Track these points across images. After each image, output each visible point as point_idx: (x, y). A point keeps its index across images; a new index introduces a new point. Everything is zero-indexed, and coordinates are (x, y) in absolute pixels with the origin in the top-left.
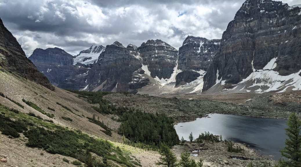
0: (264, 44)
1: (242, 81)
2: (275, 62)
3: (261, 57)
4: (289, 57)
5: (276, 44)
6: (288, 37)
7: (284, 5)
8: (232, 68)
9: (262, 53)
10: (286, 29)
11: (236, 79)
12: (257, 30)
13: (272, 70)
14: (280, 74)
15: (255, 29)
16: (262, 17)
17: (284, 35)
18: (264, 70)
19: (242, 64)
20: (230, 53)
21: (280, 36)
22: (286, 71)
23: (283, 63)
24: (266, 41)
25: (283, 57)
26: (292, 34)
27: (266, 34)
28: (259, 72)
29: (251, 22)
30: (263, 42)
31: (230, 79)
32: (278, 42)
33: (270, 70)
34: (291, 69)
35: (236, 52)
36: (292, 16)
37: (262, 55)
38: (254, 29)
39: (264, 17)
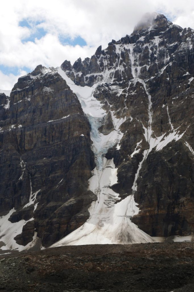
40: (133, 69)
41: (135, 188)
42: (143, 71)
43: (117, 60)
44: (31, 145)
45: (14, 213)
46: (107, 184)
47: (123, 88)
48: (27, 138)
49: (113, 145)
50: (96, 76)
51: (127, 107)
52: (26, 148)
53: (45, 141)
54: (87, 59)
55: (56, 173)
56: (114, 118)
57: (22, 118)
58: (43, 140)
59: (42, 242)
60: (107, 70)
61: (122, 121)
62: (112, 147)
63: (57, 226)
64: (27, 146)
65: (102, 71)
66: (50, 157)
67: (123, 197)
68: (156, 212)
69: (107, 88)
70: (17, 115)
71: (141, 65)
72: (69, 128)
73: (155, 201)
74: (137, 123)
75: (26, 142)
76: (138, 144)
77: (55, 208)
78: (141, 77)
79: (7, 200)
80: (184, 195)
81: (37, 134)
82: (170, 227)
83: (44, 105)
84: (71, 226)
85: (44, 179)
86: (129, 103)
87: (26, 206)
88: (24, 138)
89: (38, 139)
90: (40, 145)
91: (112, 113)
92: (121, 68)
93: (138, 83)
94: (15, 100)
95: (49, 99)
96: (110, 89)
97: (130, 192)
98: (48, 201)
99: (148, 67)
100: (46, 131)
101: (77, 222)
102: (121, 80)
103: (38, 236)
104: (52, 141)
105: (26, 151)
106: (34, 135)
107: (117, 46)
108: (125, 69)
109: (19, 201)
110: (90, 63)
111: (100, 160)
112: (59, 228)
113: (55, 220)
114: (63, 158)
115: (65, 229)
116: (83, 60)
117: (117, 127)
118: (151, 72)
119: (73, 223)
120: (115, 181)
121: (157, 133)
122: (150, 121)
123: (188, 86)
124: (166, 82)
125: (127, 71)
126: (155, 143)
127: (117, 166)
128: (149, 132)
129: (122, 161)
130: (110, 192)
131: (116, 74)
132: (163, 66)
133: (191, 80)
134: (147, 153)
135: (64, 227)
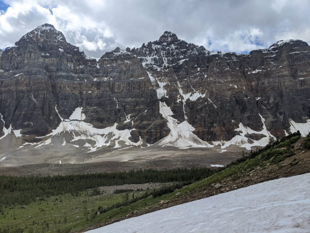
0: (66, 89)
1: (52, 132)
2: (82, 112)
3: (65, 103)
4: (99, 109)
5: (78, 92)
6: (90, 87)
7: (81, 53)
8: (31, 113)
9: (66, 100)
10: (86, 78)
11: (42, 129)
12: (55, 70)
13: (82, 121)
14: (94, 127)
15: (53, 69)
16: (62, 57)
17: (85, 84)
18: (71, 120)
19: (48, 109)
20: (22, 92)
21: (80, 84)
22: (100, 125)
23: (94, 115)
24: (68, 86)
25: (90, 107)
26: (95, 85)
27: (67, 77)
28: (66, 121)
29: (47, 58)
30: (65, 87)
31: (30, 129)
32: (79, 91)
33: (80, 121)
34: (105, 122)
35: (38, 92)
36: (90, 66)
37: (65, 101)
38: (51, 68)
39: (64, 57)
40: (163, 58)
41: (186, 118)
42: (168, 60)
43: (153, 52)
44: (119, 90)
45: (117, 125)
46: (168, 114)
47: (160, 67)
48: (116, 86)
49: (163, 95)
50: (143, 59)
51: (164, 77)
52: (115, 91)
53: (129, 89)
54: (138, 49)
55: (140, 107)
56: (158, 81)
57: (111, 74)
58: (128, 88)
59: (146, 141)
60: (148, 56)
61: (165, 84)
62: (163, 96)
63: (155, 133)
64: (116, 90)
65: (146, 56)
66: (133, 98)
67: (181, 122)
68: (203, 130)
69: (151, 66)
70: (107, 72)
71: (166, 57)
72: (145, 84)
73: (203, 125)
74: (174, 86)
75: (116, 88)
76: (178, 96)
77: (149, 125)
79: (112, 118)
80: (216, 123)
81: (124, 85)
82: (210, 137)
83: (127, 70)
84: (163, 134)
85: (132, 109)
86: (165, 76)
87: (125, 122)
88: (115, 86)
89: (124, 88)
90: (125, 91)
91: (157, 79)
92: (156, 57)
93: (168, 66)
94: (105, 64)
95: (129, 67)
96: (153, 67)
97: (184, 120)
98: (142, 121)
99: (171, 59)
100: (129, 84)
101: (166, 132)
102: (158, 63)
103: (141, 138)
104: (133, 89)
105: (115, 93)
106: (121, 85)
107: (153, 45)
108: (159, 58)
109: (120, 119)
110: (140, 51)
112: (156, 135)
113: (152, 130)
114: (142, 99)
115: (159, 135)
116: (136, 49)
117: (162, 87)
118: (172, 62)
119: (164, 133)
120: (172, 113)
121: (186, 92)
122: (179, 86)
123: (198, 72)
124: (185, 68)
125: (161, 59)
126: (186, 97)
127: (168, 106)
128: (181, 91)
129: (171, 103)
130: (172, 118)
131: (155, 59)
132: (180, 59)
133: (199, 69)
134: (184, 101)
135: (159, 134)
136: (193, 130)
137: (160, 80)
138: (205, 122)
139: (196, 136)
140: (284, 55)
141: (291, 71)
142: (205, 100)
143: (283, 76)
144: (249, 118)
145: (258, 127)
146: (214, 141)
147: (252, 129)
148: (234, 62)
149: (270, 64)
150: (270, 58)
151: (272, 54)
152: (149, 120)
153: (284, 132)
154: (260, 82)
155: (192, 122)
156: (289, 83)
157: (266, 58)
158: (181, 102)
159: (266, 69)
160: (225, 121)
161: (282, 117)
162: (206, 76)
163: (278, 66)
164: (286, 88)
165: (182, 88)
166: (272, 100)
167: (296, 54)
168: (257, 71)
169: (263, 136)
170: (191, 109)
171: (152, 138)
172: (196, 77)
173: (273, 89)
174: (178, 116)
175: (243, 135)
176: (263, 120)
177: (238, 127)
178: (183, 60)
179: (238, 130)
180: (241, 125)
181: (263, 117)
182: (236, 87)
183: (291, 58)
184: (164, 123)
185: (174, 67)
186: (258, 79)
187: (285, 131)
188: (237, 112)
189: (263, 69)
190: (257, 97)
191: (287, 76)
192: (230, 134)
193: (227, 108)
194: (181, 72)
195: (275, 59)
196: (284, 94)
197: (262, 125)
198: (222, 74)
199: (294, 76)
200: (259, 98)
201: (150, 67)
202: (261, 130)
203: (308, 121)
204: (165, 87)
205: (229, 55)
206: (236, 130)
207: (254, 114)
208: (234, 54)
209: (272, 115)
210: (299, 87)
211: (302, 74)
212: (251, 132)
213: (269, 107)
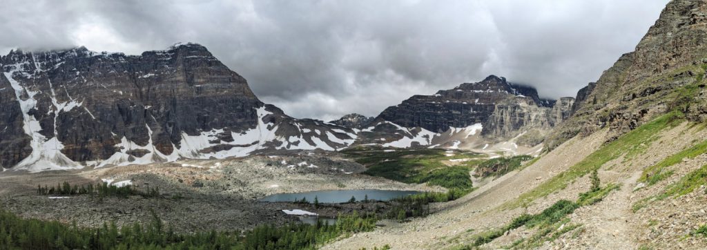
40: (36, 63)
41: (56, 133)
42: (42, 65)
46: (36, 130)
47: (30, 74)
49: (32, 107)
51: (36, 85)
56: (28, 91)
59: (3, 165)
61: (34, 93)
63: (12, 155)
67: (50, 138)
68: (75, 147)
69: (20, 73)
71: (40, 61)
73: (75, 141)
74: (46, 95)
76: (50, 107)
77: (7, 145)
78: (42, 69)
80: (91, 137)
82: (83, 155)
86: (37, 83)
91: (26, 88)
92: (27, 63)
93: (41, 72)
96: (22, 74)
97: (53, 135)
99: (45, 63)
101: (26, 152)
108: (31, 64)
111: (26, 116)
112: (14, 156)
113: (10, 151)
117: (32, 97)
118: (47, 66)
119: (24, 154)
120: (40, 129)
121: (60, 102)
122: (54, 94)
123: (77, 76)
124: (62, 72)
125: (33, 65)
126: (60, 107)
127: (37, 119)
128: (54, 101)
129: (41, 116)
130: (39, 135)
131: (25, 66)
132: (56, 63)
133: (78, 73)
134: (56, 113)
135: (17, 156)
136: (61, 149)
137: (30, 89)
138: (77, 137)
139: (64, 155)
140: (179, 58)
141: (187, 76)
142: (81, 109)
143: (177, 82)
144: (134, 130)
145: (143, 142)
146: (89, 160)
147: (136, 144)
148: (121, 64)
149: (163, 67)
150: (165, 61)
151: (168, 56)
152: (8, 139)
153: (172, 146)
154: (151, 88)
155: (62, 138)
156: (183, 90)
157: (160, 61)
158: (53, 114)
159: (159, 73)
160: (103, 135)
161: (171, 129)
162: (85, 81)
163: (172, 70)
164: (180, 96)
165: (57, 97)
166: (162, 109)
167: (193, 58)
168: (149, 75)
169: (146, 152)
170: (63, 122)
171: (10, 161)
172: (74, 82)
173: (164, 96)
174: (47, 132)
175: (124, 151)
176: (150, 132)
177: (120, 142)
178: (59, 64)
179: (119, 145)
180: (124, 139)
181: (152, 130)
182: (121, 93)
183: (188, 62)
184: (27, 140)
185: (49, 73)
186: (149, 85)
187: (174, 145)
188: (120, 123)
189: (156, 73)
190: (147, 105)
191: (182, 82)
192: (109, 151)
193: (108, 119)
194: (57, 78)
195: (170, 63)
196: (178, 102)
197: (149, 138)
198: (106, 77)
199: (190, 82)
200: (149, 107)
201: (19, 75)
202: (145, 145)
203: (202, 133)
204: (36, 97)
205: (116, 56)
206: (116, 145)
207: (140, 125)
208: (122, 55)
209: (162, 126)
210: (195, 95)
211: (199, 80)
212: (134, 147)
213: (158, 117)
